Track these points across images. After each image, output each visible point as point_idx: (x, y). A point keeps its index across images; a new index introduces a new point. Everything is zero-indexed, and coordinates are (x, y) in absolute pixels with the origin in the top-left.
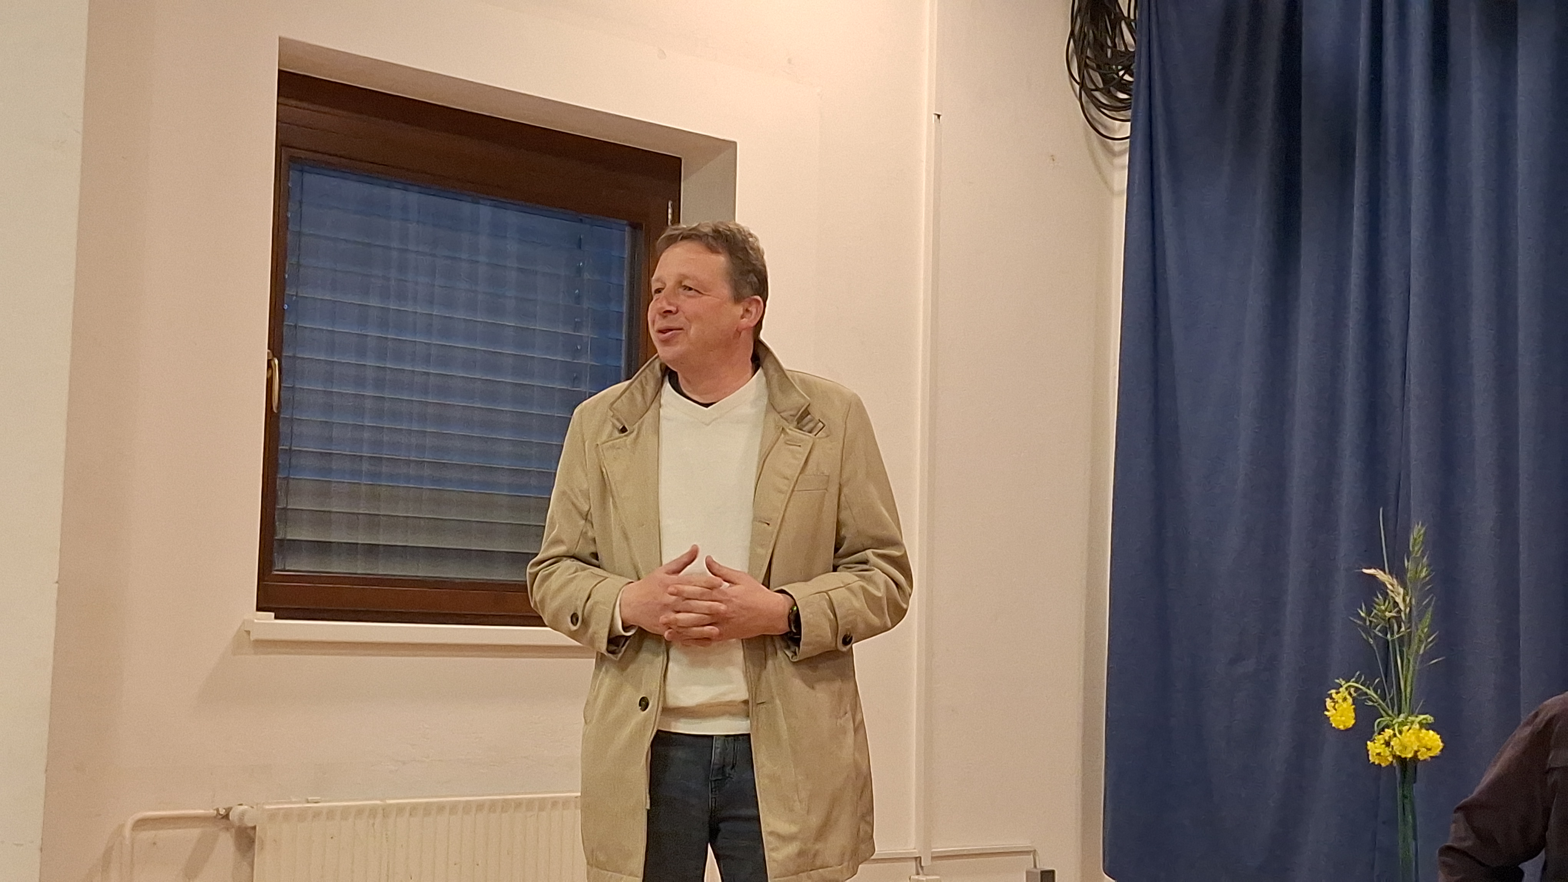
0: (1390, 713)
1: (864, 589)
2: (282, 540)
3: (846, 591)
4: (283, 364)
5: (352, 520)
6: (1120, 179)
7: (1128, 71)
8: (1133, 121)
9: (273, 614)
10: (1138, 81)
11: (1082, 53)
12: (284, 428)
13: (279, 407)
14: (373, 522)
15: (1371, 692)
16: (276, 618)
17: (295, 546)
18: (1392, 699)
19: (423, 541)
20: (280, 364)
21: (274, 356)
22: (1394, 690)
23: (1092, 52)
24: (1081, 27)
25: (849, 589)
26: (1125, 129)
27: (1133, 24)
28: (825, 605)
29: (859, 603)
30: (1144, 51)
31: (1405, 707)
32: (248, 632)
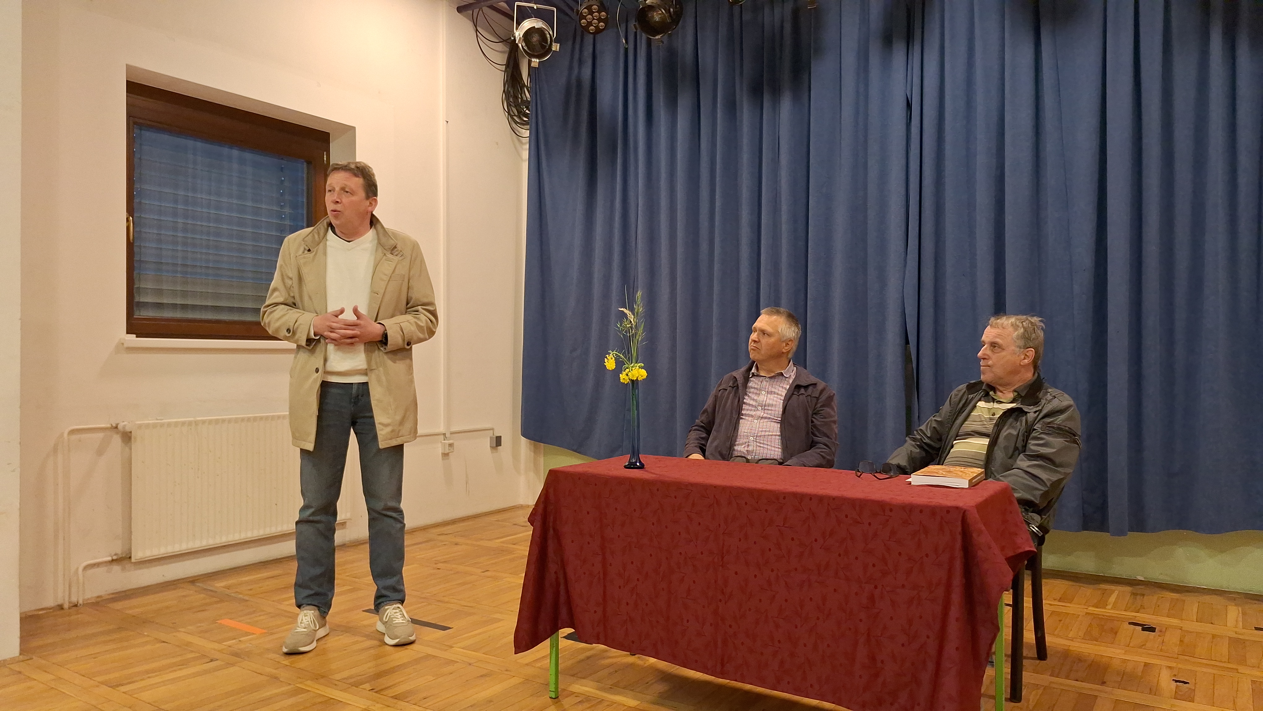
0: (628, 363)
1: (416, 323)
2: (139, 303)
3: (408, 323)
4: (134, 220)
5: (174, 293)
6: (525, 155)
7: (528, 108)
8: (530, 130)
9: (135, 336)
10: (532, 114)
11: (508, 100)
12: (136, 250)
13: (133, 240)
14: (184, 294)
15: (621, 355)
16: (137, 337)
17: (145, 305)
18: (629, 358)
19: (210, 303)
20: (133, 219)
21: (130, 216)
22: (630, 355)
23: (513, 99)
24: (508, 89)
25: (409, 322)
26: (527, 133)
27: (529, 89)
28: (399, 329)
29: (414, 328)
30: (534, 101)
31: (634, 361)
32: (123, 344)
